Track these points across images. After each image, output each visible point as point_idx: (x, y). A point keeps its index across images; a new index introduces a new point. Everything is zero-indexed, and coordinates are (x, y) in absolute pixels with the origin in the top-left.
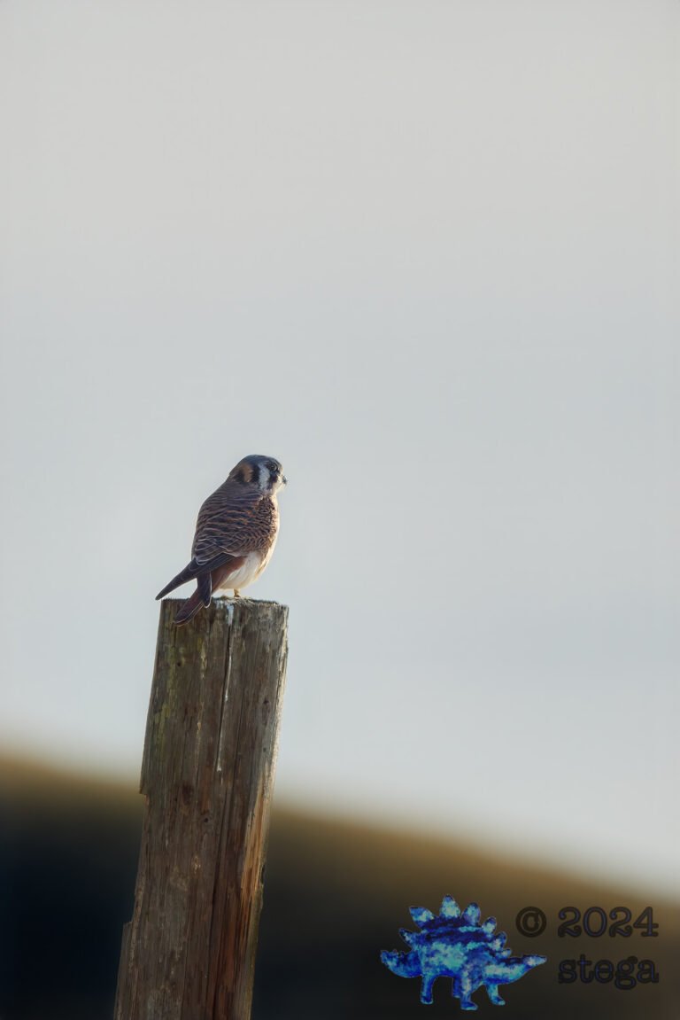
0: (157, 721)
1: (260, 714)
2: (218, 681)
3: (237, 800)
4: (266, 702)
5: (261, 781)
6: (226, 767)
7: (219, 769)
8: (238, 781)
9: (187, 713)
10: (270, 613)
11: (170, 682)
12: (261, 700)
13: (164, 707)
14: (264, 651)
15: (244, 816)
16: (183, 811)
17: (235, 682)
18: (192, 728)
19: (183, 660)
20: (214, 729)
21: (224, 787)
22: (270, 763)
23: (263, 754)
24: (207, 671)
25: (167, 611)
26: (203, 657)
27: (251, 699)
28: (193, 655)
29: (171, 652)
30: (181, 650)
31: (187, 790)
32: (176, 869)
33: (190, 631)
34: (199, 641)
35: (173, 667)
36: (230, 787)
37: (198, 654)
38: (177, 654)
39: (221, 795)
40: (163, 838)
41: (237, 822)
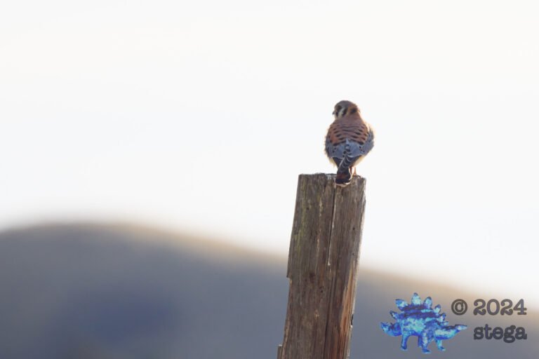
0: (296, 239)
1: (351, 236)
2: (329, 218)
3: (339, 281)
4: (354, 229)
5: (351, 271)
6: (333, 263)
7: (329, 264)
8: (339, 271)
9: (312, 234)
10: (356, 181)
11: (303, 218)
12: (352, 228)
13: (300, 231)
14: (353, 202)
15: (342, 289)
16: (310, 286)
17: (338, 218)
18: (314, 242)
19: (310, 207)
20: (326, 243)
21: (331, 274)
22: (356, 261)
23: (352, 256)
24: (323, 212)
25: (302, 180)
26: (321, 205)
27: (346, 227)
28: (315, 204)
29: (303, 202)
30: (309, 201)
31: (312, 275)
32: (306, 317)
33: (314, 192)
34: (318, 197)
35: (305, 210)
36: (335, 273)
37: (318, 204)
38: (307, 204)
39: (330, 278)
40: (299, 299)
41: (338, 293)
